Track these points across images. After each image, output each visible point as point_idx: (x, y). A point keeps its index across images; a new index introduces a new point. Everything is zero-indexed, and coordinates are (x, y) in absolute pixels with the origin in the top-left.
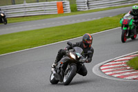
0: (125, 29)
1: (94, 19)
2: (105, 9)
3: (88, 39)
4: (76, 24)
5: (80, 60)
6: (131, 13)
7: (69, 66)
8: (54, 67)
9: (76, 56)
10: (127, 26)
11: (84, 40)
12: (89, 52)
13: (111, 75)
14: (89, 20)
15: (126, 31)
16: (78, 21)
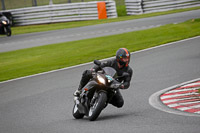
1: (151, 27)
3: (124, 56)
5: (112, 86)
7: (96, 94)
8: (78, 95)
9: (106, 80)
11: (118, 57)
12: (125, 74)
13: (175, 109)
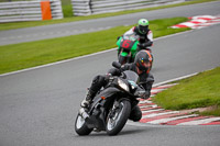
1: (101, 29)
3: (146, 60)
4: (71, 37)
9: (130, 86)
14: (92, 30)
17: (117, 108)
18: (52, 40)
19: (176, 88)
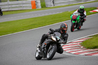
0: (73, 22)
1: (58, 13)
2: (65, 6)
3: (65, 27)
5: (59, 42)
6: (79, 11)
7: (51, 46)
8: (39, 47)
9: (57, 39)
10: (75, 20)
12: (65, 36)
15: (74, 24)
16: (47, 14)
17: (51, 48)
18: (36, 18)
19: (92, 39)
